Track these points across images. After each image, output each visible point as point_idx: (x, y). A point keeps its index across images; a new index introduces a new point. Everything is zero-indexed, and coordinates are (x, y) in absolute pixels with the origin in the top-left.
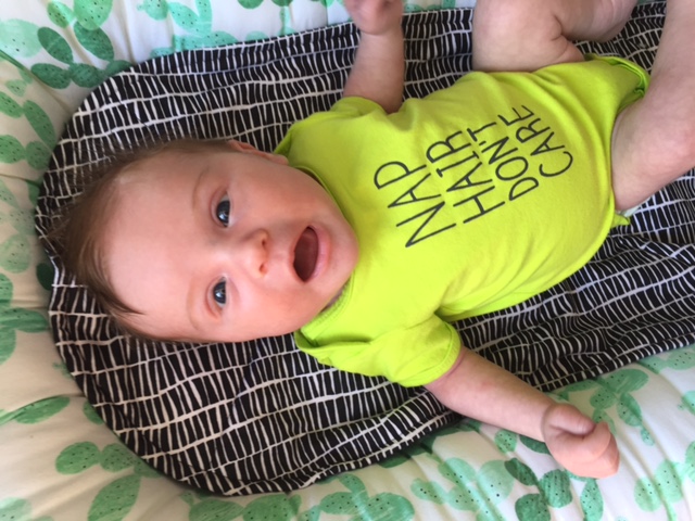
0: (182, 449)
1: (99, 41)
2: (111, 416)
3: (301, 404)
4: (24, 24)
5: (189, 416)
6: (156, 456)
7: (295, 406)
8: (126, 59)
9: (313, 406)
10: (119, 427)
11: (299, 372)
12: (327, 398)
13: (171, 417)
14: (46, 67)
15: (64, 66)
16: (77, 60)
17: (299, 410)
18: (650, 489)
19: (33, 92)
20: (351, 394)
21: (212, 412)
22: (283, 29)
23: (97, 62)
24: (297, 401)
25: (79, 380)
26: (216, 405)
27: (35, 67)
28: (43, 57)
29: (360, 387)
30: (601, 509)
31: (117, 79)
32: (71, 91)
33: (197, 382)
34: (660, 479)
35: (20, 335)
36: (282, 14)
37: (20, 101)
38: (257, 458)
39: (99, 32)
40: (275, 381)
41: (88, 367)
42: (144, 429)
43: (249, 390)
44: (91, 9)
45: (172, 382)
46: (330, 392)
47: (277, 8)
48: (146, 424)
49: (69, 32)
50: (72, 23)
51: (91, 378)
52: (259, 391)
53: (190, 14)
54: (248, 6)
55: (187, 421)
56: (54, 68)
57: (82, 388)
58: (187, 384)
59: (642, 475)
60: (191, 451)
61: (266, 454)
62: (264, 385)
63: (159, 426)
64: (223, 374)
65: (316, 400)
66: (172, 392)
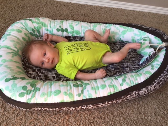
0: (32, 76)
1: (39, 32)
2: (25, 68)
3: (51, 76)
4: (31, 28)
5: (35, 72)
6: (28, 75)
7: (49, 76)
8: (42, 35)
9: (52, 76)
10: (25, 70)
11: (52, 72)
12: (55, 76)
13: (32, 72)
14: (32, 33)
15: (34, 34)
16: (36, 33)
17: (50, 76)
18: (94, 88)
19: (29, 35)
20: (58, 76)
21: (38, 73)
22: (62, 35)
23: (38, 34)
24: (50, 75)
25: (23, 63)
26: (39, 72)
27: (31, 33)
28: (32, 32)
29: (60, 76)
30: (85, 89)
31: (40, 37)
32: (34, 37)
33: (37, 69)
34: (96, 88)
35: (18, 55)
36: (62, 33)
37: (28, 35)
38: (42, 78)
39: (39, 31)
40: (48, 72)
41: (24, 63)
42: (28, 72)
43: (44, 71)
44: (39, 28)
45: (34, 68)
46: (55, 75)
47: (62, 32)
48: (29, 72)
49: (36, 30)
50: (36, 29)
51: (24, 64)
52: (45, 72)
53: (51, 31)
54: (58, 31)
55: (34, 73)
56: (33, 33)
57: (23, 64)
58: (36, 69)
59: (93, 86)
60: (33, 76)
61: (43, 78)
62: (46, 72)
63: (30, 72)
64: (41, 69)
65: (53, 76)
66: (33, 69)
